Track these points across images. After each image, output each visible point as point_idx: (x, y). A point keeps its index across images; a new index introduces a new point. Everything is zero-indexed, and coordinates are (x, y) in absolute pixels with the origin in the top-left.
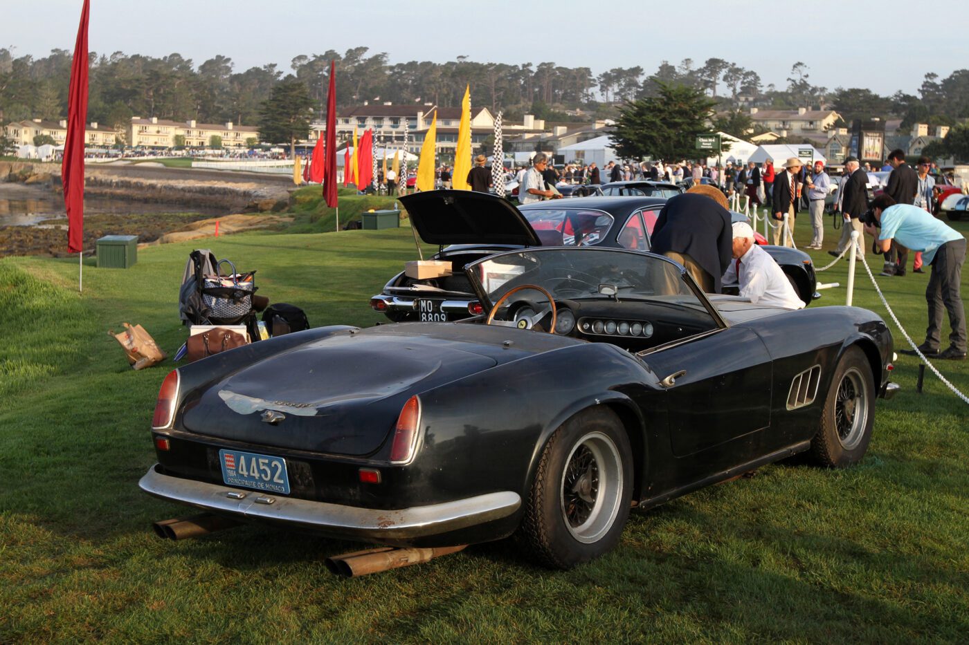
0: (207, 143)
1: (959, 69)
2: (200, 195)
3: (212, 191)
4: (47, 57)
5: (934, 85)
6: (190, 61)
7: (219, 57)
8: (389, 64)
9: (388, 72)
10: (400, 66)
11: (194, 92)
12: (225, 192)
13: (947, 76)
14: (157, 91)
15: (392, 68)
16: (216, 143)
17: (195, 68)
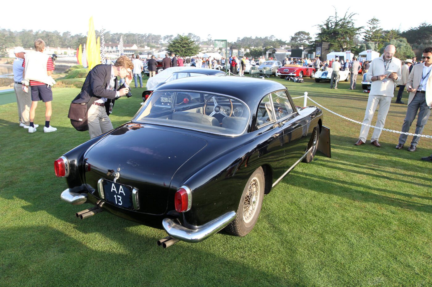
0: (63, 53)
1: (245, 37)
2: (58, 67)
3: (61, 66)
4: (21, 31)
5: (239, 40)
6: (60, 33)
7: (68, 32)
8: (111, 34)
9: (111, 36)
10: (114, 34)
11: (59, 40)
12: (65, 66)
13: (242, 38)
14: (48, 40)
15: (112, 35)
16: (65, 54)
17: (61, 34)
